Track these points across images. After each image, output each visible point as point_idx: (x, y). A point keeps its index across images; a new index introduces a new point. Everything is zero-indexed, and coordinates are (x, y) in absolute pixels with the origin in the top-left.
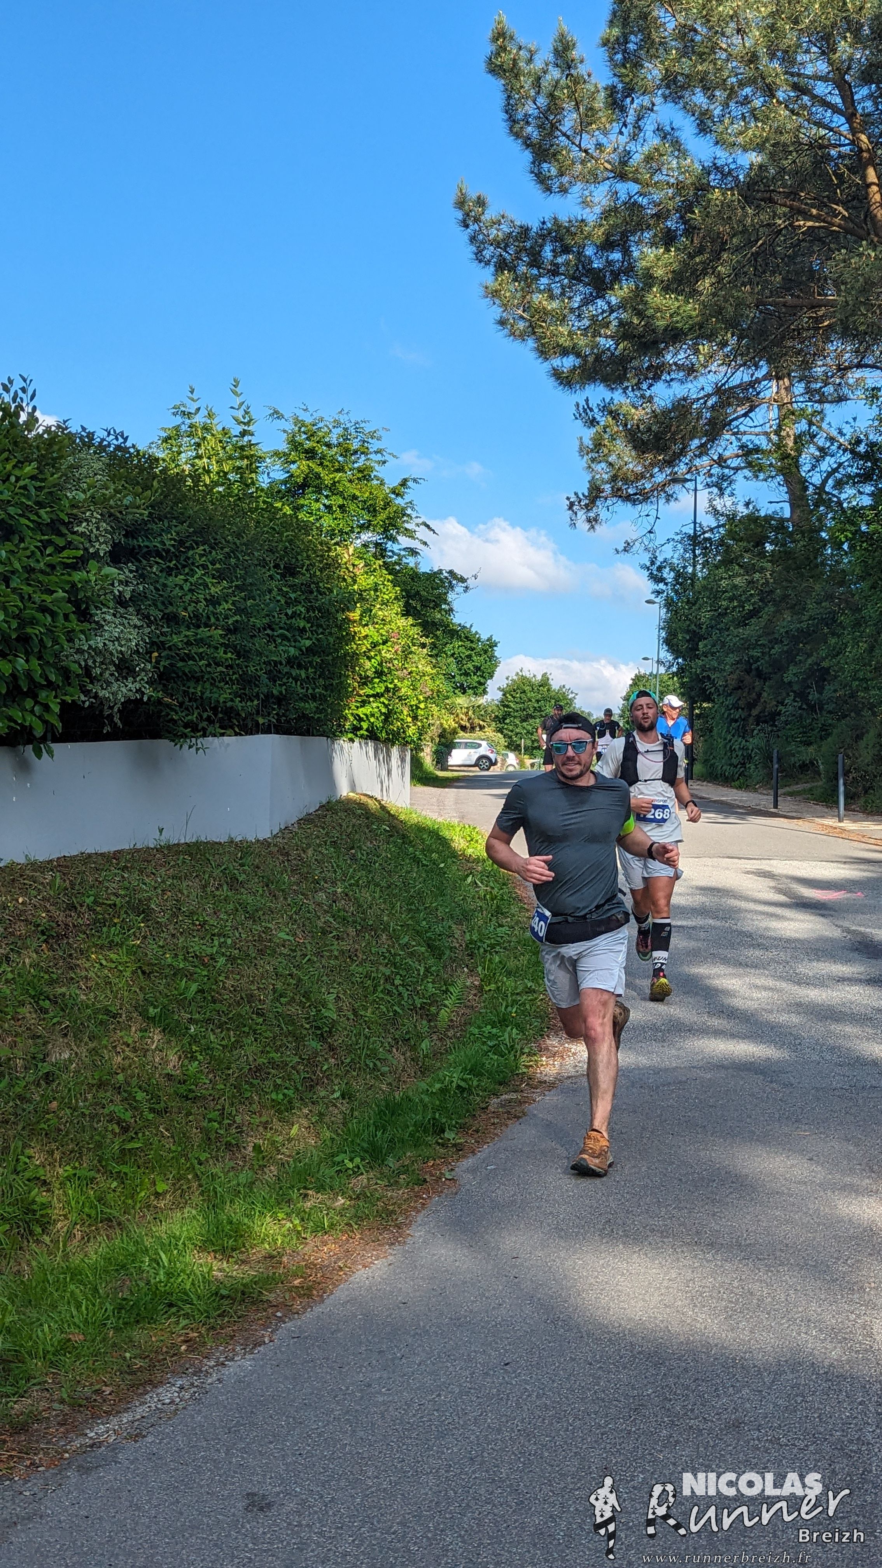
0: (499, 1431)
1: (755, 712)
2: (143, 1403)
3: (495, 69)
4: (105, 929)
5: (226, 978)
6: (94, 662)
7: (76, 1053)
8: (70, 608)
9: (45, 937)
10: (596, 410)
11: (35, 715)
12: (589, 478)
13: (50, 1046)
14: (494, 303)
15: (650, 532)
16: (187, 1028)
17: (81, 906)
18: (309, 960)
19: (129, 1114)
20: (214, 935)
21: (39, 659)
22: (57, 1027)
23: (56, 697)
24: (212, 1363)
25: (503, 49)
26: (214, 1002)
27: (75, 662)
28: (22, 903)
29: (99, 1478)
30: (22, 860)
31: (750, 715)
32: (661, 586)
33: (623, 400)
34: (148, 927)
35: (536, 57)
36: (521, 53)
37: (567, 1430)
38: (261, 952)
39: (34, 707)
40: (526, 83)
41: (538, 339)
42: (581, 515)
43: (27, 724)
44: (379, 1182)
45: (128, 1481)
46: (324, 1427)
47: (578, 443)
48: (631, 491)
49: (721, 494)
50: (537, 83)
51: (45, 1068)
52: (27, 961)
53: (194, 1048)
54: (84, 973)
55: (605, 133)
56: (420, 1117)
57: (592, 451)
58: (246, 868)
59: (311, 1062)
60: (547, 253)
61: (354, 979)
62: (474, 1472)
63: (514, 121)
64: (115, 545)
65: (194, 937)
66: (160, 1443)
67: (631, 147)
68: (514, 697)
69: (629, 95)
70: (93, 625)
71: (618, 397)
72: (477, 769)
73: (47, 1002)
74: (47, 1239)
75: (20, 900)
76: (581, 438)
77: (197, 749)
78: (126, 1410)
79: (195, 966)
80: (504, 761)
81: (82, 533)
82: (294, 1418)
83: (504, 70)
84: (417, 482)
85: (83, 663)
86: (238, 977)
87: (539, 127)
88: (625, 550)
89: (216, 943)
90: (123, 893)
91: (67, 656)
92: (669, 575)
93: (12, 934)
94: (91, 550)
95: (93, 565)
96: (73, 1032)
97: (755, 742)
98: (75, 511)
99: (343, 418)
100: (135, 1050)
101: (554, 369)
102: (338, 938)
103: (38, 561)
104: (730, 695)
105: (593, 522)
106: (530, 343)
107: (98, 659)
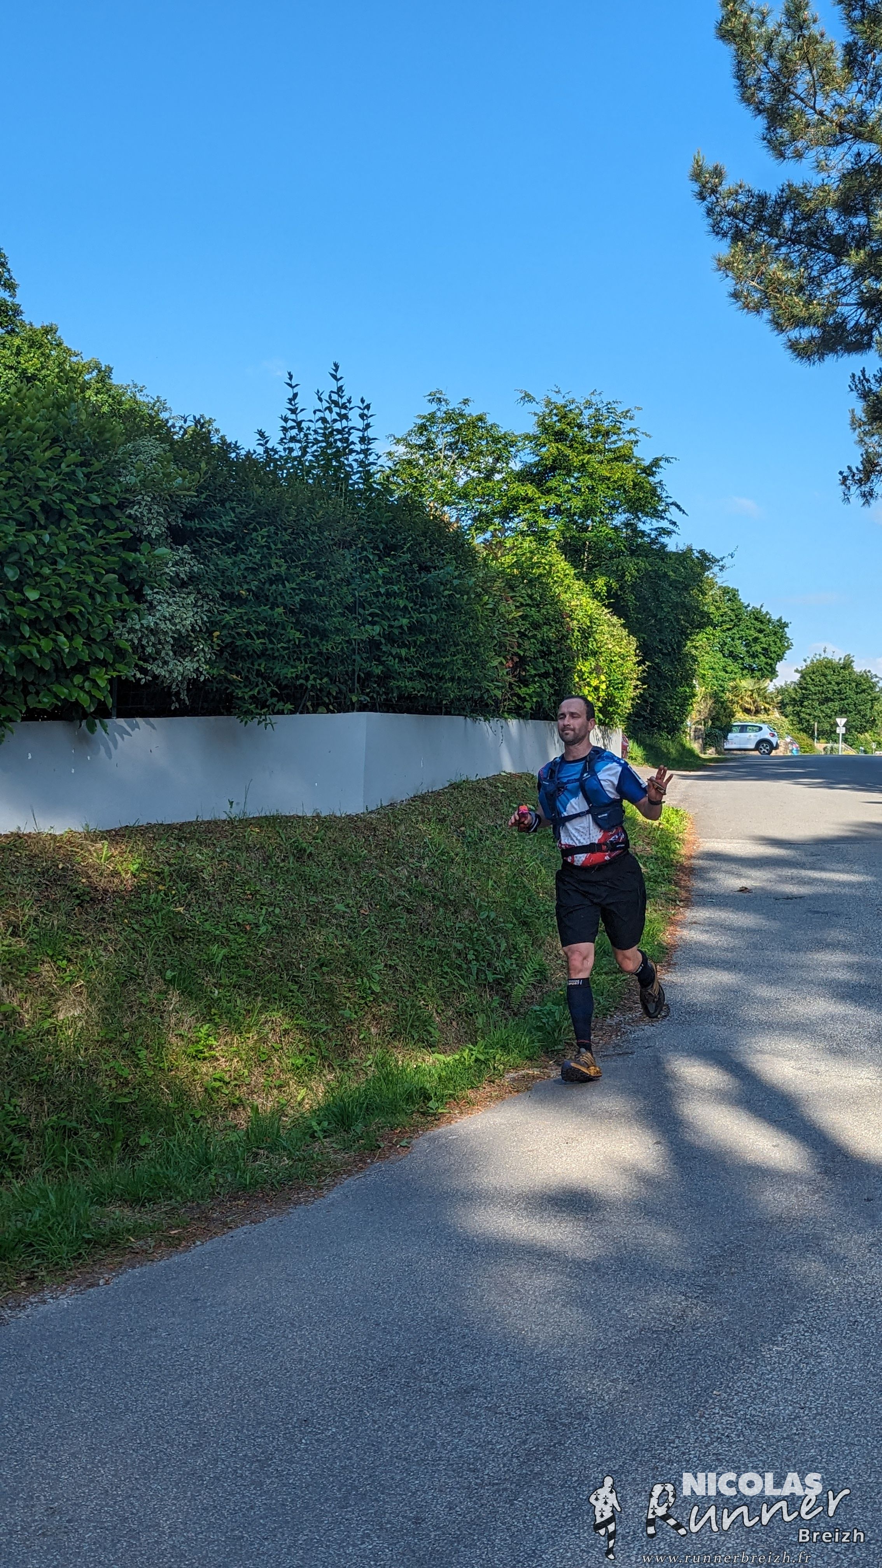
3: (726, 35)
4: (145, 896)
5: (267, 946)
8: (122, 589)
9: (78, 901)
10: (873, 381)
11: (85, 691)
13: (59, 1003)
14: (727, 276)
16: (211, 992)
18: (369, 931)
19: (128, 1071)
20: (262, 904)
21: (88, 637)
25: (734, 13)
26: (246, 967)
27: (126, 640)
28: (63, 868)
34: (195, 895)
35: (769, 19)
36: (753, 16)
38: (314, 922)
39: (84, 681)
40: (759, 47)
41: (773, 311)
42: (853, 488)
44: (334, 1145)
47: (849, 416)
50: (769, 47)
52: (56, 923)
53: (213, 1010)
54: (112, 936)
55: (842, 92)
57: (864, 423)
58: (319, 841)
60: (787, 222)
61: (420, 952)
63: (746, 86)
64: (169, 527)
65: (243, 905)
67: (867, 106)
68: (813, 680)
69: (870, 52)
70: (145, 606)
72: (756, 753)
73: (65, 962)
75: (60, 866)
76: (854, 411)
77: (266, 724)
79: (236, 934)
81: (134, 515)
83: (735, 36)
84: (669, 462)
86: (279, 945)
87: (772, 91)
89: (264, 911)
90: (172, 861)
93: (47, 898)
94: (145, 533)
95: (145, 546)
96: (89, 991)
99: (594, 399)
100: (150, 1011)
102: (409, 911)
105: (867, 497)
106: (766, 315)
107: (153, 638)
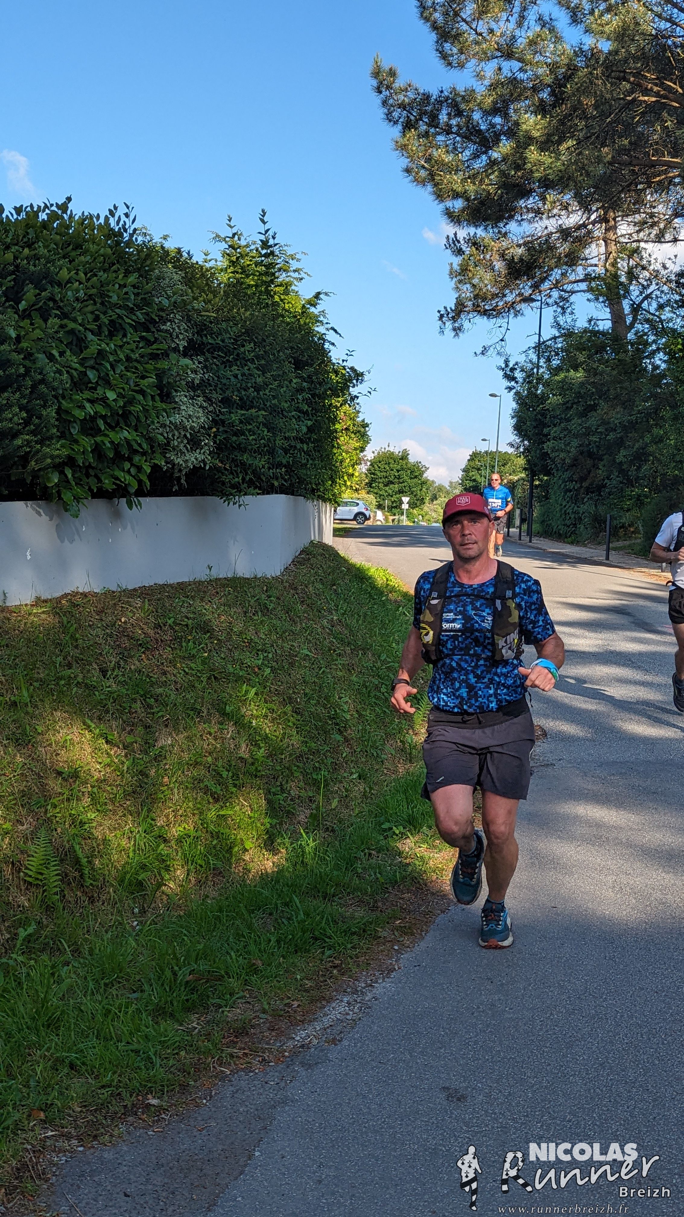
0: (611, 1042)
1: (585, 484)
2: (325, 1015)
4: (184, 644)
5: (271, 684)
6: (173, 435)
8: (156, 392)
9: (143, 649)
10: (462, 242)
11: (131, 475)
12: (457, 296)
13: (157, 734)
14: (402, 155)
15: (502, 340)
16: (250, 722)
17: (165, 625)
18: (323, 672)
19: (218, 788)
20: (258, 650)
21: (136, 430)
22: (161, 720)
23: (146, 461)
24: (363, 985)
26: (267, 702)
27: (159, 434)
28: (124, 622)
29: (322, 1072)
31: (581, 487)
32: (513, 383)
33: (483, 234)
37: (663, 1044)
39: (130, 468)
41: (436, 185)
42: (449, 325)
43: (127, 482)
45: (345, 1074)
46: (476, 1036)
47: (448, 268)
48: (487, 307)
49: (564, 313)
52: (133, 667)
53: (258, 738)
54: (173, 679)
55: (496, 20)
57: (460, 274)
58: (272, 598)
59: (335, 750)
60: (444, 115)
61: (353, 688)
62: (608, 1075)
63: (424, 7)
64: (190, 341)
65: (245, 651)
66: (355, 1046)
67: (517, 32)
68: (379, 467)
71: (480, 232)
72: (355, 522)
74: (171, 883)
75: (123, 620)
76: (452, 264)
77: (240, 506)
78: (315, 1019)
79: (249, 674)
80: (375, 516)
81: (167, 331)
82: (450, 1030)
84: (328, 295)
85: (166, 435)
86: (279, 683)
87: (444, 13)
88: (483, 353)
89: (261, 656)
90: (191, 616)
91: (154, 429)
92: (518, 375)
93: (120, 646)
95: (173, 356)
96: (172, 724)
97: (587, 507)
98: (161, 313)
100: (216, 739)
101: (447, 209)
103: (134, 352)
104: (567, 471)
105: (457, 330)
106: (429, 188)
107: (176, 433)
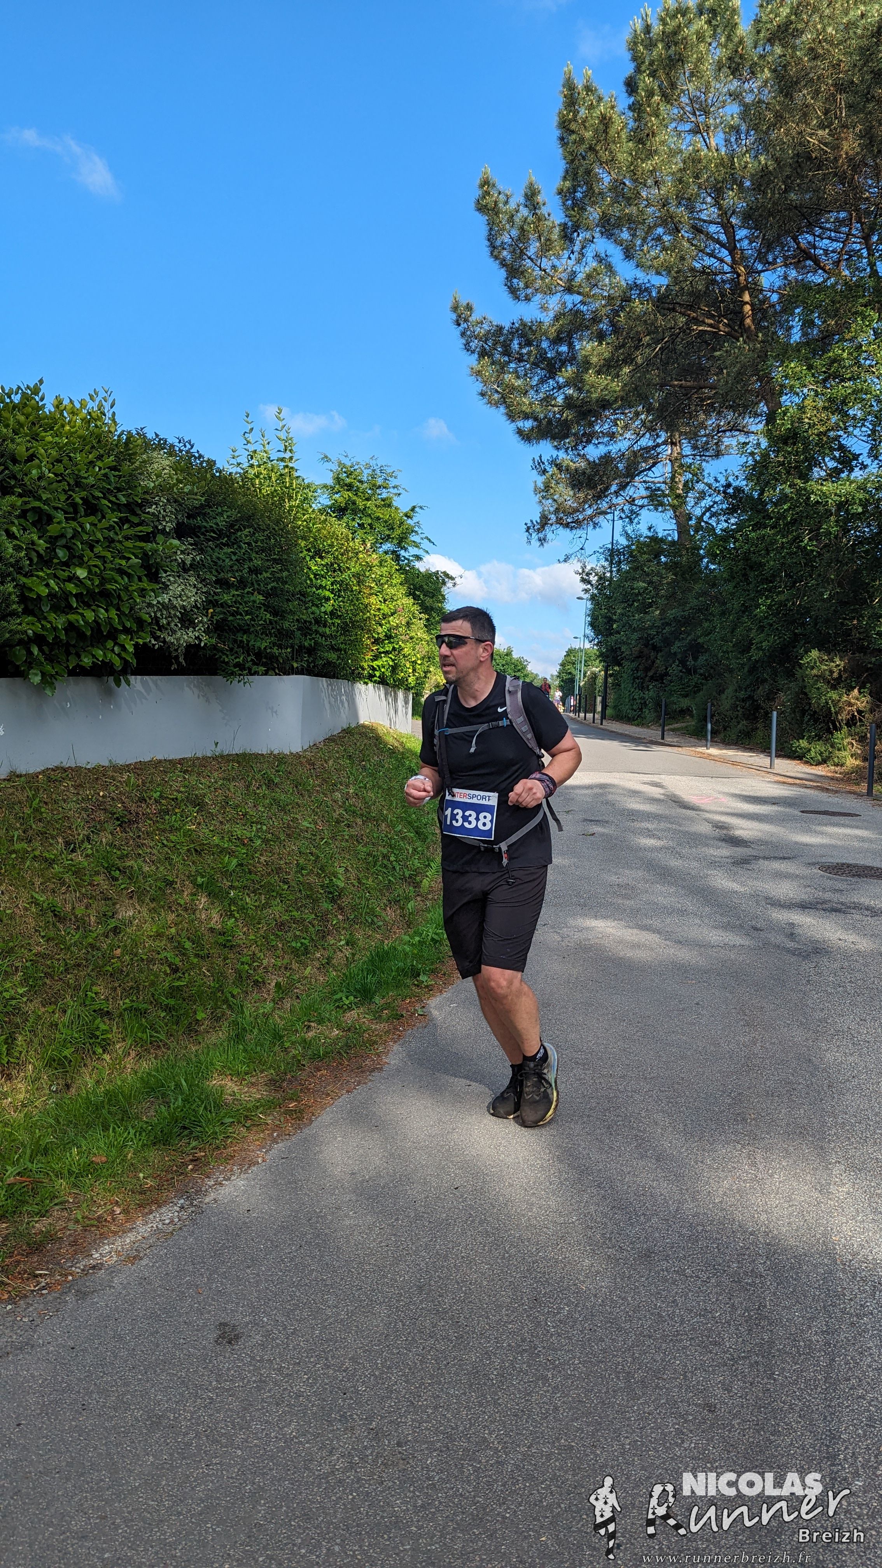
6: (162, 614)
7: (139, 912)
9: (120, 823)
11: (116, 654)
12: (540, 511)
13: (118, 906)
17: (150, 799)
19: (177, 959)
21: (118, 609)
22: (125, 891)
23: (130, 640)
26: (250, 873)
27: (147, 613)
28: (103, 796)
30: (106, 764)
39: (113, 647)
43: (109, 660)
51: (113, 923)
52: (104, 840)
53: (233, 908)
54: (149, 850)
56: (401, 964)
64: (178, 524)
70: (161, 585)
73: (118, 872)
74: (107, 1057)
81: (152, 513)
85: (153, 615)
86: (270, 855)
90: (182, 789)
91: (140, 609)
92: (593, 579)
93: (94, 820)
94: (160, 527)
95: (161, 538)
96: (139, 895)
98: (147, 496)
100: (186, 909)
103: (117, 534)
107: (165, 612)
